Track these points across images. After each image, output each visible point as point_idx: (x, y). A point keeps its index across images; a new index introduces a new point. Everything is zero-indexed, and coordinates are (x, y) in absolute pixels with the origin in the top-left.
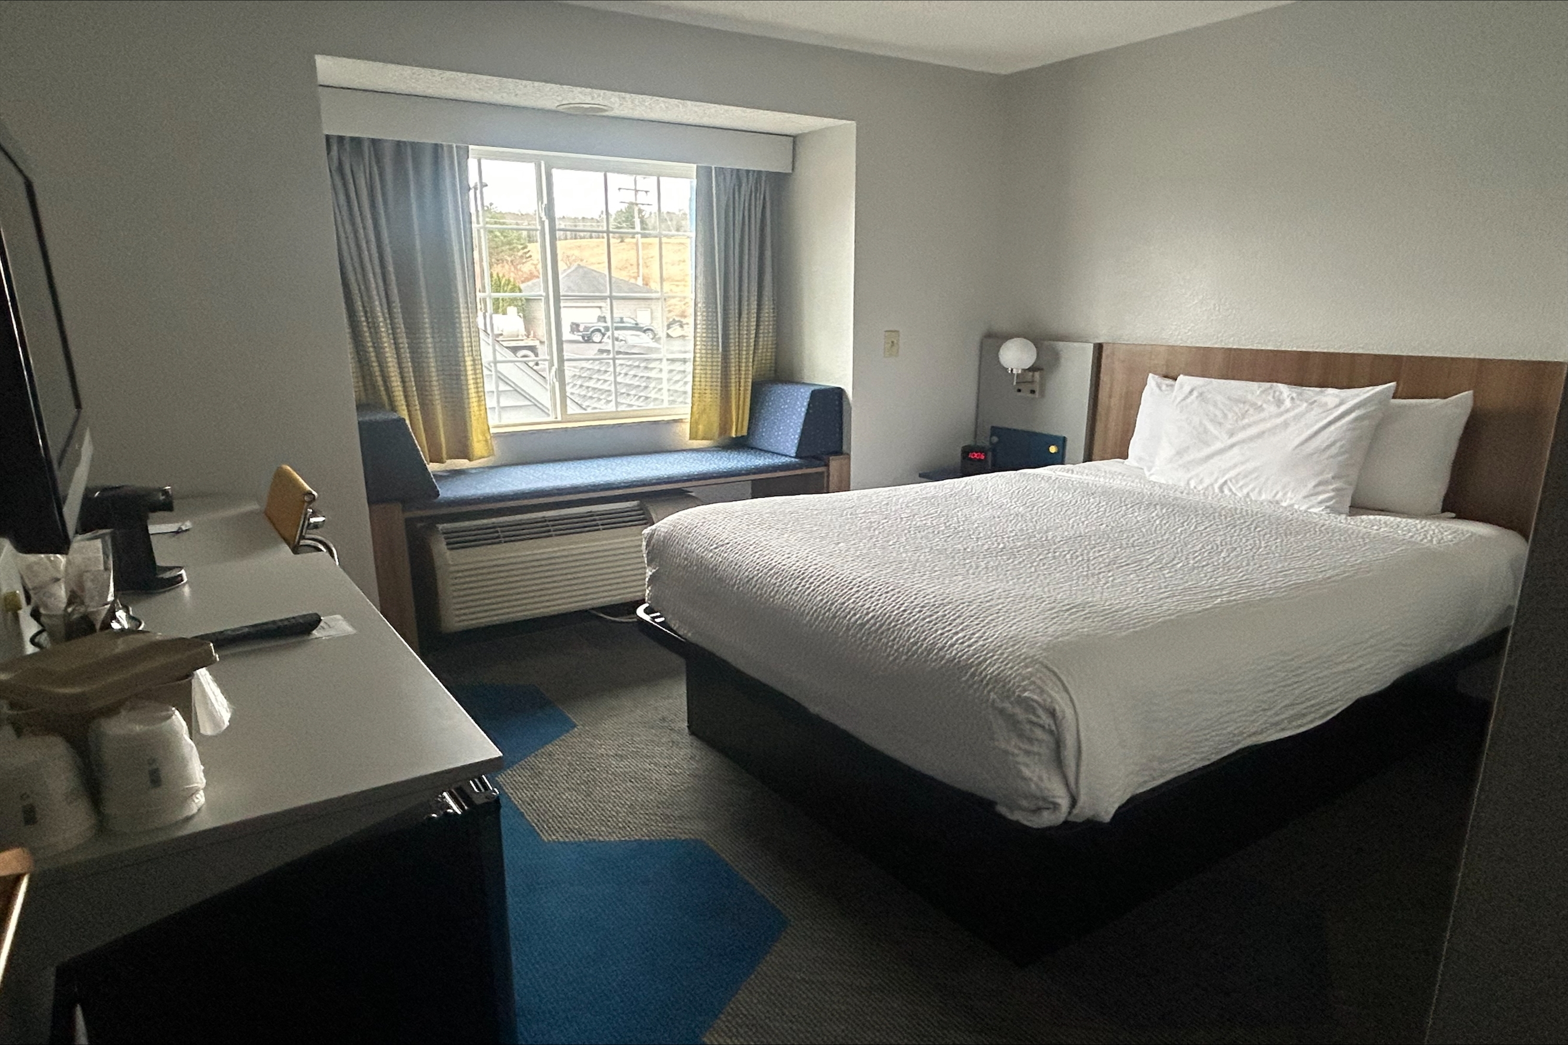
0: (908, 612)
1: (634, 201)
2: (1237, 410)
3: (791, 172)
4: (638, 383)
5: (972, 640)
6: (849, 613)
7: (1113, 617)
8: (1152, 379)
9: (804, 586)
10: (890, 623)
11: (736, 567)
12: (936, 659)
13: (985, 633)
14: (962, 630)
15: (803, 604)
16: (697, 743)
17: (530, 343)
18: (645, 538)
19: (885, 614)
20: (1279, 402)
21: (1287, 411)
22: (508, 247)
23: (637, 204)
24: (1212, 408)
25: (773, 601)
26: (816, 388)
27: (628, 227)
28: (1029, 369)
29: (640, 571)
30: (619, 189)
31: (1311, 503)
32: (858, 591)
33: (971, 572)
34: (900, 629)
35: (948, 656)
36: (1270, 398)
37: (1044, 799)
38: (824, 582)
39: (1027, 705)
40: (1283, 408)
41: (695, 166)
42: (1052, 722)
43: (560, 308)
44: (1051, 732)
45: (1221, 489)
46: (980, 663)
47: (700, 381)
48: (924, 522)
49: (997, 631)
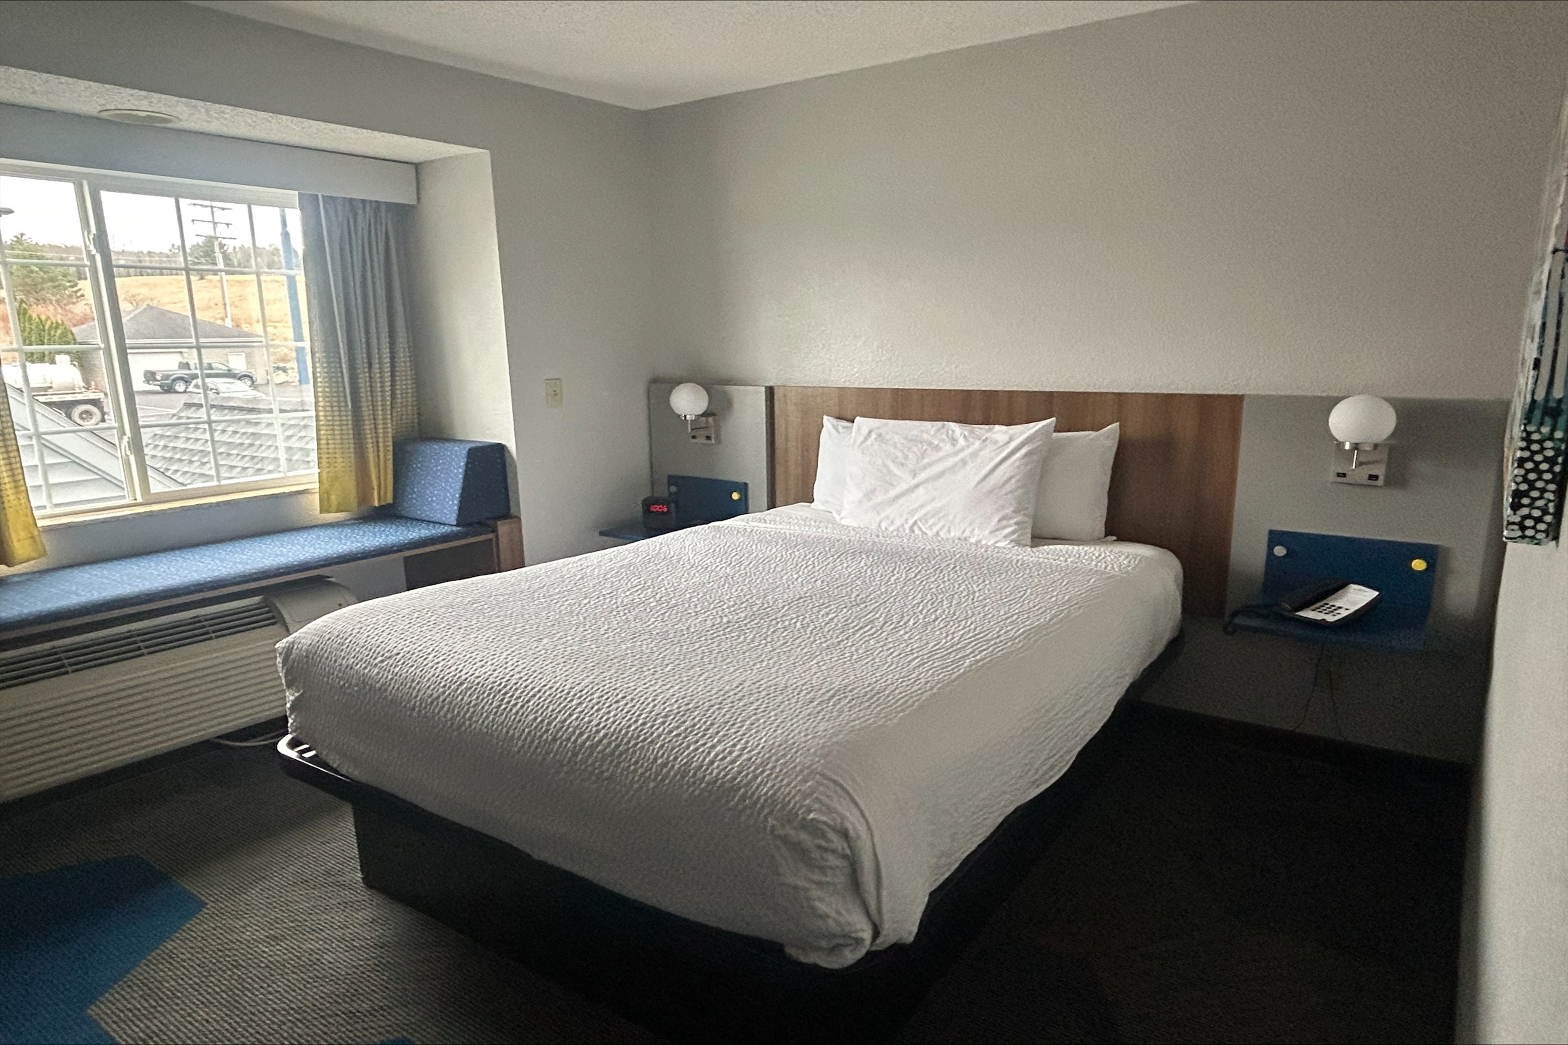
0: (649, 725)
1: (212, 234)
2: (915, 449)
3: (414, 202)
4: (239, 441)
5: (735, 754)
6: (574, 732)
7: (878, 700)
8: (828, 422)
9: (508, 702)
10: (629, 742)
11: (414, 685)
12: (694, 783)
13: (747, 742)
14: (719, 742)
15: (511, 725)
16: (379, 899)
17: (91, 396)
18: (281, 654)
19: (621, 730)
20: (954, 441)
21: (962, 450)
22: (50, 284)
23: (217, 238)
24: (892, 450)
25: (470, 725)
26: (473, 445)
27: (207, 263)
28: (703, 415)
29: (280, 695)
30: (193, 221)
31: (996, 539)
32: (580, 704)
33: (706, 660)
34: (643, 747)
35: (707, 778)
36: (944, 437)
37: (846, 936)
38: (534, 696)
39: (813, 828)
40: (958, 447)
41: (296, 193)
42: (845, 845)
43: (127, 354)
44: (845, 856)
45: (912, 531)
46: (749, 783)
47: (328, 444)
48: (631, 597)
49: (761, 739)
